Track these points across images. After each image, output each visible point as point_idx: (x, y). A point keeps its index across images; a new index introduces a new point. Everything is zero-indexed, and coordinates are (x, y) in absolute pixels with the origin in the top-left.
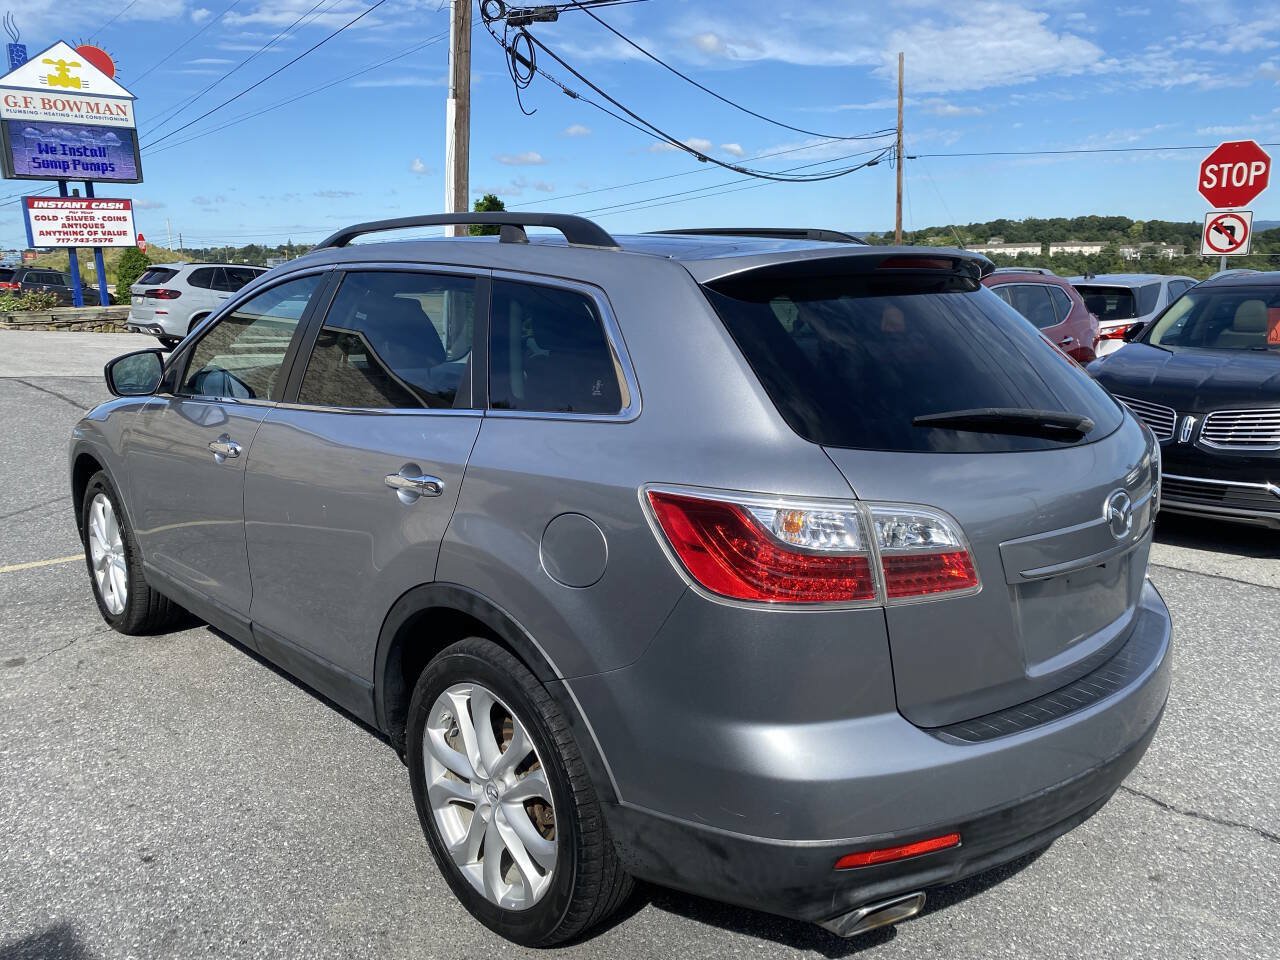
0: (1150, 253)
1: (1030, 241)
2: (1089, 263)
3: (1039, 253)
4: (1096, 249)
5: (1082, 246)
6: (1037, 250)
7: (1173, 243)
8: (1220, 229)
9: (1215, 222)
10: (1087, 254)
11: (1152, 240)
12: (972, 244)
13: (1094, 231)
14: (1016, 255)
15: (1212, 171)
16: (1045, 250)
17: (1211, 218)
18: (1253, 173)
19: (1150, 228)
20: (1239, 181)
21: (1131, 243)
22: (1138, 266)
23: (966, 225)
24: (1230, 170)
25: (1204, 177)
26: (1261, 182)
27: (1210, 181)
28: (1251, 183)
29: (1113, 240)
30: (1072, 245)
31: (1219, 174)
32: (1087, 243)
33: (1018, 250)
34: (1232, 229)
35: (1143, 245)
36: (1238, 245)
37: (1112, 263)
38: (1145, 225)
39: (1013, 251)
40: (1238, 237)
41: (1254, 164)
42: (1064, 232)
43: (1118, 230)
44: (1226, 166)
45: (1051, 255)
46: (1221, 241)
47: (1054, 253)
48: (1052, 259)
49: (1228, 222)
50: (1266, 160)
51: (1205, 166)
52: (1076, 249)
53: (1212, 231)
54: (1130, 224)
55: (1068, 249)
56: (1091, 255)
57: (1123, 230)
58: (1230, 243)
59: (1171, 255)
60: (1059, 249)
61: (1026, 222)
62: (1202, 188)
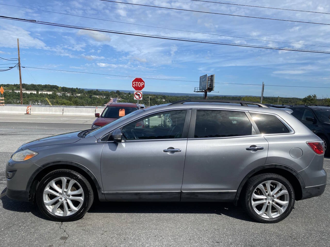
0: (64, 94)
1: (33, 90)
2: (49, 96)
3: (36, 93)
4: (51, 93)
5: (47, 92)
6: (35, 92)
7: (69, 92)
8: (137, 95)
9: (136, 93)
10: (49, 94)
11: (64, 91)
12: (16, 89)
13: (50, 88)
14: (29, 93)
15: (134, 83)
16: (38, 92)
17: (135, 92)
18: (142, 84)
19: (63, 89)
20: (139, 85)
21: (59, 92)
22: (62, 98)
23: (13, 84)
24: (138, 83)
25: (133, 84)
26: (143, 86)
27: (134, 85)
28: (142, 86)
29: (55, 91)
30: (45, 92)
31: (136, 84)
32: (48, 91)
33: (30, 92)
34: (139, 95)
35: (62, 92)
36: (140, 98)
37: (55, 96)
38: (62, 88)
39: (28, 92)
40: (140, 96)
41: (142, 83)
42: (42, 88)
43: (56, 89)
44: (137, 83)
45: (39, 94)
46: (137, 97)
47: (40, 93)
48: (40, 95)
49: (138, 93)
50: (144, 82)
51: (133, 82)
52: (46, 93)
53: (136, 95)
54: (58, 87)
55: (44, 92)
56: (50, 94)
57: (57, 89)
58: (139, 97)
59: (69, 95)
60: (41, 92)
61: (31, 85)
62: (133, 86)
